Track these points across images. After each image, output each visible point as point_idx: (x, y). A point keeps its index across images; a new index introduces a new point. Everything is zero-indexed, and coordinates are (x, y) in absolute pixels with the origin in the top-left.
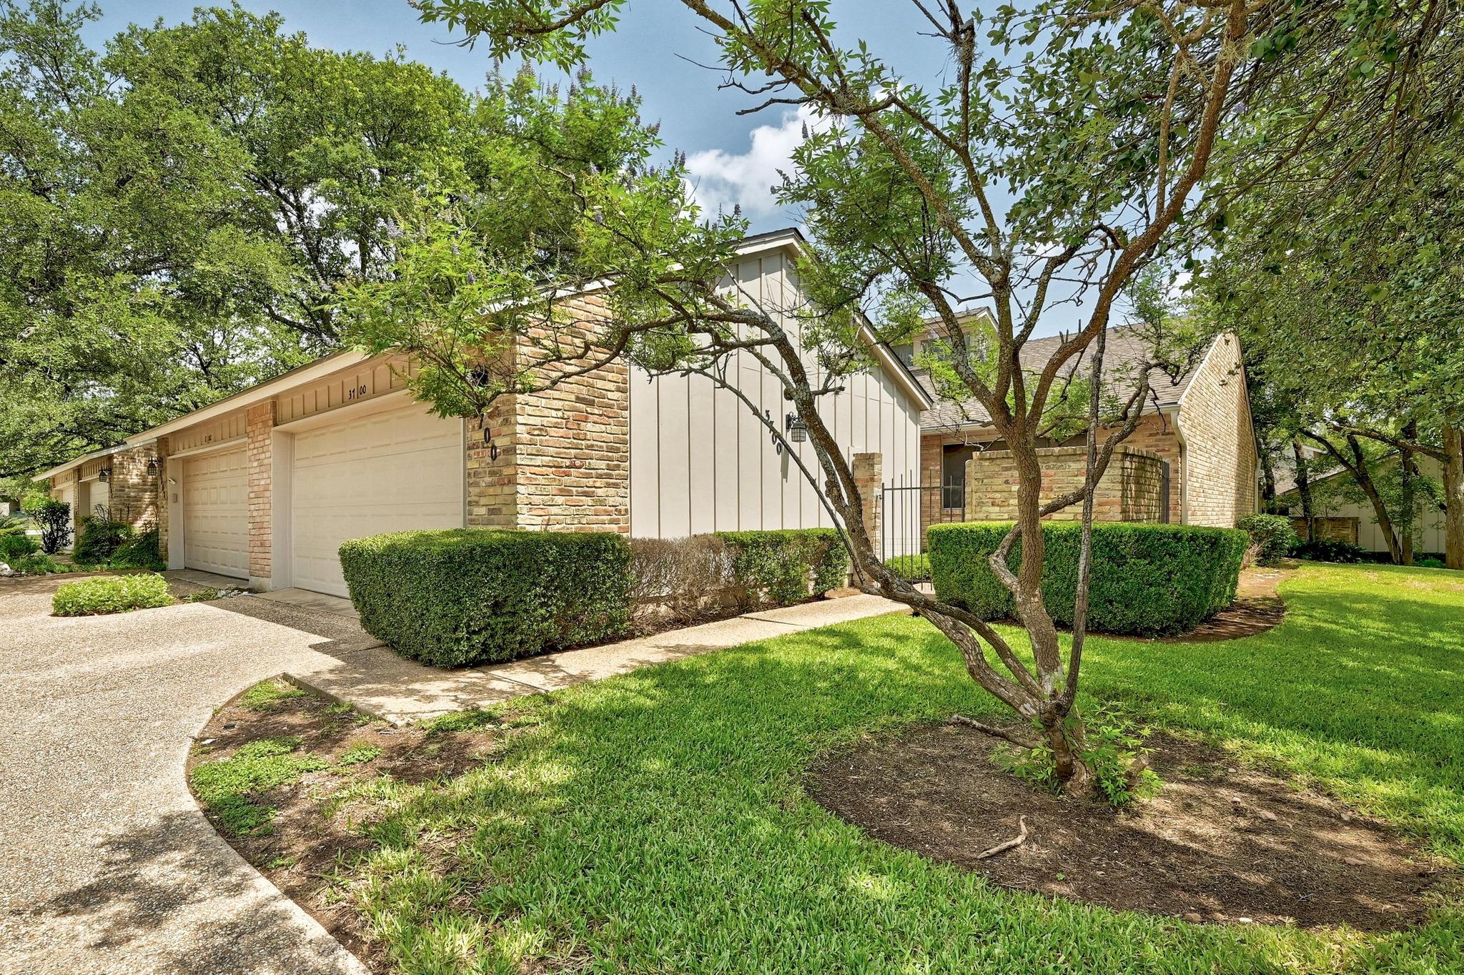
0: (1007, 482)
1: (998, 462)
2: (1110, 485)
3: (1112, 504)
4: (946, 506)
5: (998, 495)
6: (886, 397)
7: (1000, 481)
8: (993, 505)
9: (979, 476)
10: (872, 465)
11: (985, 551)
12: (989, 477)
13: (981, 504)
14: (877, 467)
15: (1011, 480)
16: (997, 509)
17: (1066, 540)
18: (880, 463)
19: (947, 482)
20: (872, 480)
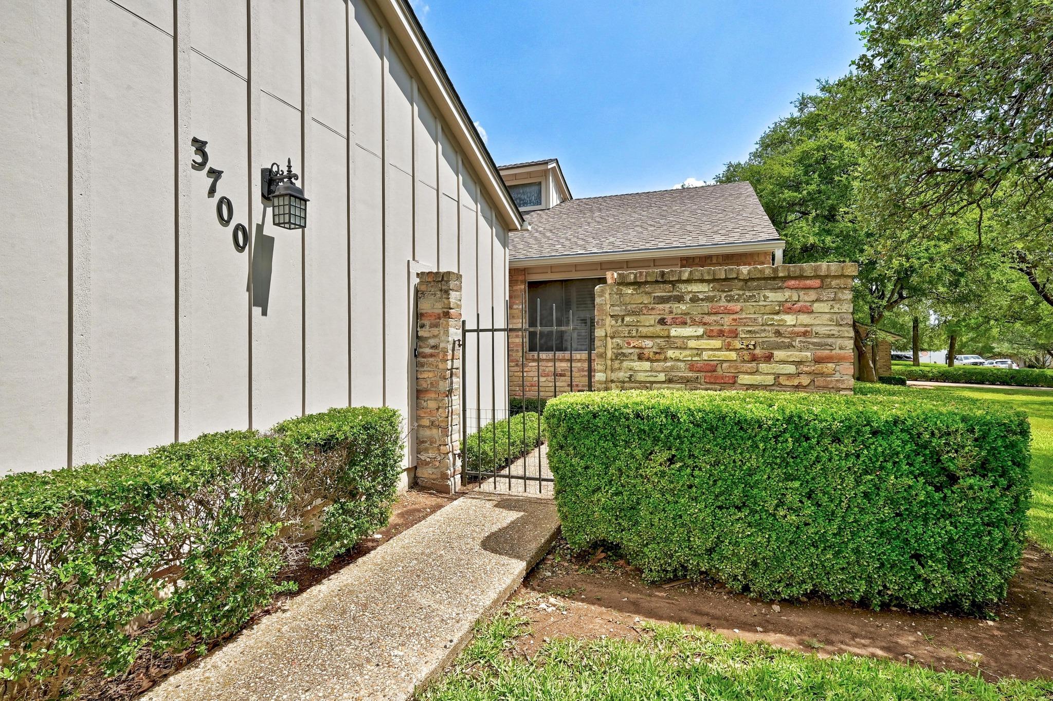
0: (662, 322)
1: (648, 288)
2: (835, 330)
3: (838, 360)
4: (532, 349)
5: (648, 343)
6: (466, 199)
7: (652, 319)
8: (640, 358)
9: (617, 310)
10: (447, 292)
11: (666, 455)
12: (633, 313)
13: (620, 356)
14: (453, 295)
15: (669, 318)
16: (647, 365)
17: (837, 440)
18: (459, 289)
19: (532, 323)
20: (447, 315)
